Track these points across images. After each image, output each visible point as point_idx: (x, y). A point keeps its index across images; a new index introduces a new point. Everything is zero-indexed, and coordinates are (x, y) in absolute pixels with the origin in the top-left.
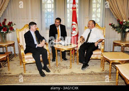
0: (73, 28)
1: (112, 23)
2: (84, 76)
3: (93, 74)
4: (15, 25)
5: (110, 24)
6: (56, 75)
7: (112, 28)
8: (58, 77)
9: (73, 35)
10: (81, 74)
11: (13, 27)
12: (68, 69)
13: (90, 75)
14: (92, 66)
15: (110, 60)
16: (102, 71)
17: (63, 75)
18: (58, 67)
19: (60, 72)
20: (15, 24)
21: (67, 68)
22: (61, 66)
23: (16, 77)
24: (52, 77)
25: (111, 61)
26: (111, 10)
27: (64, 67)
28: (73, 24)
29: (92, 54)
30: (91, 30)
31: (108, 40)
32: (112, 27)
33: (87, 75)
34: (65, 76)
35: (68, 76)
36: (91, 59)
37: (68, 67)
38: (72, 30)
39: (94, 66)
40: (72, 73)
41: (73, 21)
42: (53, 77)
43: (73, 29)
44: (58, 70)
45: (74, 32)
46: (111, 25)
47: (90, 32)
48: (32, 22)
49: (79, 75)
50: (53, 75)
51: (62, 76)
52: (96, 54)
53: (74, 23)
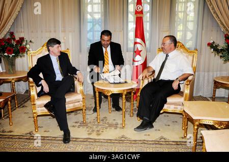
0: (136, 50)
1: (214, 42)
2: (143, 145)
3: (163, 143)
4: (30, 44)
5: (209, 44)
6: (90, 140)
7: (212, 52)
8: (94, 144)
9: (136, 64)
10: (140, 141)
11: (28, 46)
12: (118, 129)
13: (156, 144)
14: (166, 125)
15: (194, 118)
16: (183, 138)
17: (103, 141)
18: (101, 123)
19: (99, 135)
20: (31, 41)
21: (116, 127)
22: (108, 121)
23: (19, 138)
24: (82, 143)
25: (196, 120)
26: (215, 16)
27: (110, 126)
28: (136, 43)
29: (165, 102)
30: (167, 56)
31: (206, 74)
32: (212, 49)
33: (150, 144)
34: (106, 144)
35: (112, 144)
36: (161, 112)
37: (118, 126)
38: (135, 54)
39: (169, 125)
40: (123, 139)
41: (136, 36)
42: (85, 143)
43: (135, 52)
44: (98, 131)
45: (138, 58)
46: (211, 45)
47: (166, 59)
48: (53, 39)
49: (134, 143)
50: (85, 140)
51: (101, 143)
52: (172, 104)
53: (138, 40)
